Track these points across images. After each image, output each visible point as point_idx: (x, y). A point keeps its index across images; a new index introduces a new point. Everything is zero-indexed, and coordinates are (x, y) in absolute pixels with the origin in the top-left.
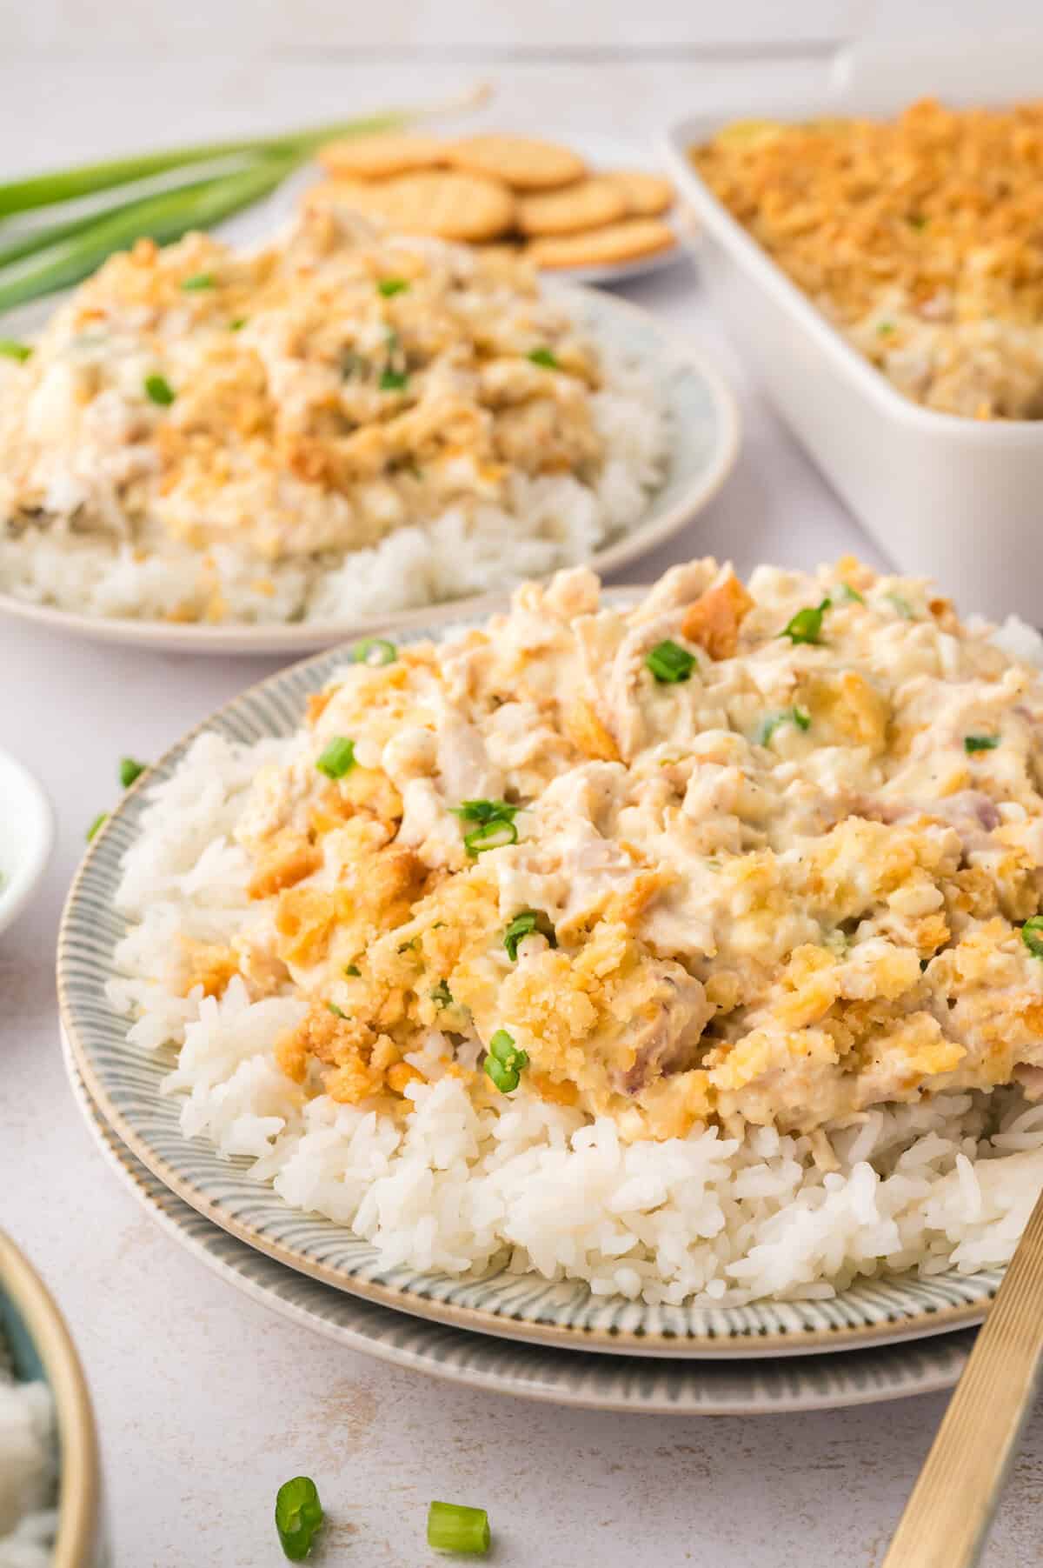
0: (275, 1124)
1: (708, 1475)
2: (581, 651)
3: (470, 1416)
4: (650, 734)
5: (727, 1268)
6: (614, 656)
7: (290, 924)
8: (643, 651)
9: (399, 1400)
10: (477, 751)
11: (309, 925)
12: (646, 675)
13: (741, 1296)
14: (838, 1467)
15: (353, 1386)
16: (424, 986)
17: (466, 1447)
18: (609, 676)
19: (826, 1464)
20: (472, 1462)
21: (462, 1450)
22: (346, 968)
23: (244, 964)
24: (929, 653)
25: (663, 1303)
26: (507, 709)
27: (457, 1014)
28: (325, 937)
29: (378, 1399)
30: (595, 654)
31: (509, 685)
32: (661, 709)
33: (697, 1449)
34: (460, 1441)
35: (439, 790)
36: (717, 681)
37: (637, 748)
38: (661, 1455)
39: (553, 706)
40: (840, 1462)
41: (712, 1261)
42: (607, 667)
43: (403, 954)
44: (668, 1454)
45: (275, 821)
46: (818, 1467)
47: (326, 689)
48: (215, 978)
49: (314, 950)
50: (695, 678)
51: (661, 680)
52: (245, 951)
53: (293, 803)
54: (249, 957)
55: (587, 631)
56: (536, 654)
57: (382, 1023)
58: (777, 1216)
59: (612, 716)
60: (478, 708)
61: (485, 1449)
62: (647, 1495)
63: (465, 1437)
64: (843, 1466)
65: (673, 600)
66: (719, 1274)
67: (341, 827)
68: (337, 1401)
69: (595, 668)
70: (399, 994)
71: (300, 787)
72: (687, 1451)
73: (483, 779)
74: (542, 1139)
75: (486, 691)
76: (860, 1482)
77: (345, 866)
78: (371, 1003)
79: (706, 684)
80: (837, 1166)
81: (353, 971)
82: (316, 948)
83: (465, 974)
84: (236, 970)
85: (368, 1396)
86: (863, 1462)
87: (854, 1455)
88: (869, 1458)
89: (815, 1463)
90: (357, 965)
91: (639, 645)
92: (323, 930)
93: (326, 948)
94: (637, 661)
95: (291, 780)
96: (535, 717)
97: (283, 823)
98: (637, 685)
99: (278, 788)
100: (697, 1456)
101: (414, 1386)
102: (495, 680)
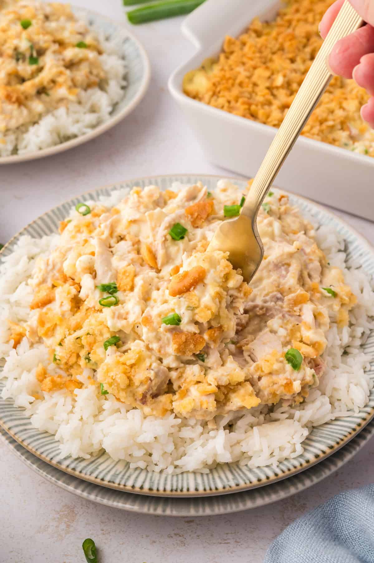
0: (32, 399)
1: (184, 546)
2: (149, 223)
3: (107, 520)
4: (168, 259)
5: (174, 462)
6: (160, 226)
7: (42, 323)
8: (170, 226)
9: (83, 513)
10: (108, 264)
11: (48, 325)
12: (169, 237)
13: (178, 471)
14: (227, 543)
15: (68, 507)
16: (83, 353)
17: (105, 533)
18: (157, 232)
19: (223, 542)
20: (106, 539)
21: (104, 534)
22: (58, 343)
23: (27, 334)
24: (270, 229)
25: (153, 471)
26: (122, 243)
27: (93, 365)
28: (54, 328)
29: (77, 513)
30: (153, 225)
31: (124, 233)
32: (173, 250)
33: (181, 535)
34: (103, 530)
35: (95, 277)
36: (194, 240)
37: (163, 265)
38: (169, 537)
39: (139, 242)
40: (228, 541)
41: (170, 459)
42: (157, 229)
43: (77, 340)
44: (172, 537)
45: (41, 280)
46: (221, 543)
47: (66, 220)
48: (18, 337)
49: (50, 333)
50: (186, 238)
51: (173, 239)
52: (28, 329)
53: (48, 273)
54: (29, 331)
55: (151, 216)
56: (134, 222)
57: (70, 363)
58: (194, 444)
59: (156, 251)
60: (113, 241)
61: (111, 534)
62: (164, 553)
63: (105, 528)
64: (229, 543)
65: (185, 199)
66: (172, 463)
67: (62, 286)
68: (62, 513)
69: (153, 229)
70: (75, 355)
71: (50, 267)
72: (178, 536)
73: (110, 274)
74: (118, 411)
75: (116, 234)
76: (235, 550)
77: (62, 302)
78: (66, 356)
79: (190, 241)
80: (215, 427)
81: (60, 344)
82: (51, 332)
83: (95, 353)
84: (25, 335)
85: (73, 511)
86: (236, 541)
87: (233, 538)
88: (238, 540)
89: (220, 541)
90: (62, 343)
91: (167, 225)
92: (52, 328)
93: (54, 333)
94: (166, 232)
95: (48, 264)
96: (130, 248)
97: (44, 281)
98: (166, 240)
99: (43, 267)
100: (180, 538)
101: (89, 508)
102: (120, 230)
